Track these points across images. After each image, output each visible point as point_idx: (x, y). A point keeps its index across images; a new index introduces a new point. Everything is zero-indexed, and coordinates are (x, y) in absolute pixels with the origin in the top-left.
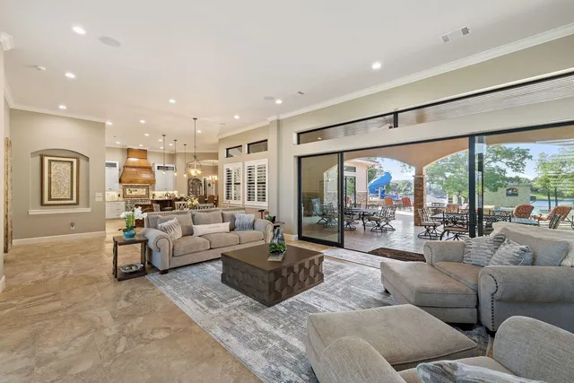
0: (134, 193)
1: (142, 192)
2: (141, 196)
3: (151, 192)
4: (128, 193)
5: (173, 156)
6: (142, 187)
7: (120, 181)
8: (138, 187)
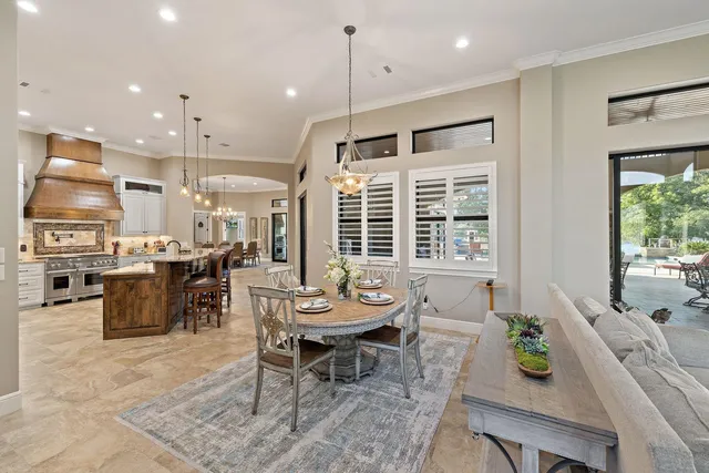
0: (65, 242)
1: (87, 238)
2: (85, 248)
3: (110, 240)
4: (48, 240)
5: (158, 164)
6: (87, 228)
7: (28, 213)
8: (75, 227)
